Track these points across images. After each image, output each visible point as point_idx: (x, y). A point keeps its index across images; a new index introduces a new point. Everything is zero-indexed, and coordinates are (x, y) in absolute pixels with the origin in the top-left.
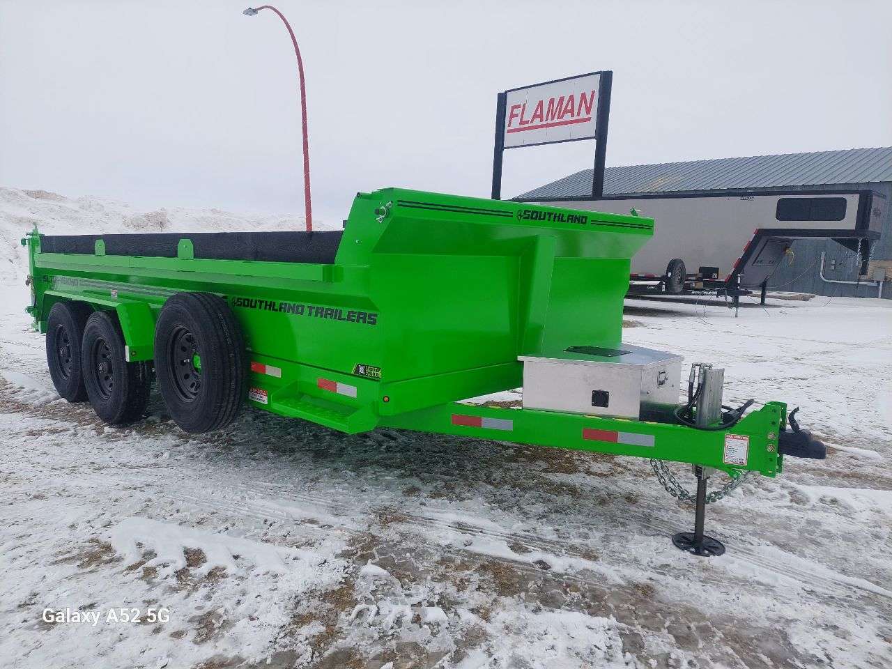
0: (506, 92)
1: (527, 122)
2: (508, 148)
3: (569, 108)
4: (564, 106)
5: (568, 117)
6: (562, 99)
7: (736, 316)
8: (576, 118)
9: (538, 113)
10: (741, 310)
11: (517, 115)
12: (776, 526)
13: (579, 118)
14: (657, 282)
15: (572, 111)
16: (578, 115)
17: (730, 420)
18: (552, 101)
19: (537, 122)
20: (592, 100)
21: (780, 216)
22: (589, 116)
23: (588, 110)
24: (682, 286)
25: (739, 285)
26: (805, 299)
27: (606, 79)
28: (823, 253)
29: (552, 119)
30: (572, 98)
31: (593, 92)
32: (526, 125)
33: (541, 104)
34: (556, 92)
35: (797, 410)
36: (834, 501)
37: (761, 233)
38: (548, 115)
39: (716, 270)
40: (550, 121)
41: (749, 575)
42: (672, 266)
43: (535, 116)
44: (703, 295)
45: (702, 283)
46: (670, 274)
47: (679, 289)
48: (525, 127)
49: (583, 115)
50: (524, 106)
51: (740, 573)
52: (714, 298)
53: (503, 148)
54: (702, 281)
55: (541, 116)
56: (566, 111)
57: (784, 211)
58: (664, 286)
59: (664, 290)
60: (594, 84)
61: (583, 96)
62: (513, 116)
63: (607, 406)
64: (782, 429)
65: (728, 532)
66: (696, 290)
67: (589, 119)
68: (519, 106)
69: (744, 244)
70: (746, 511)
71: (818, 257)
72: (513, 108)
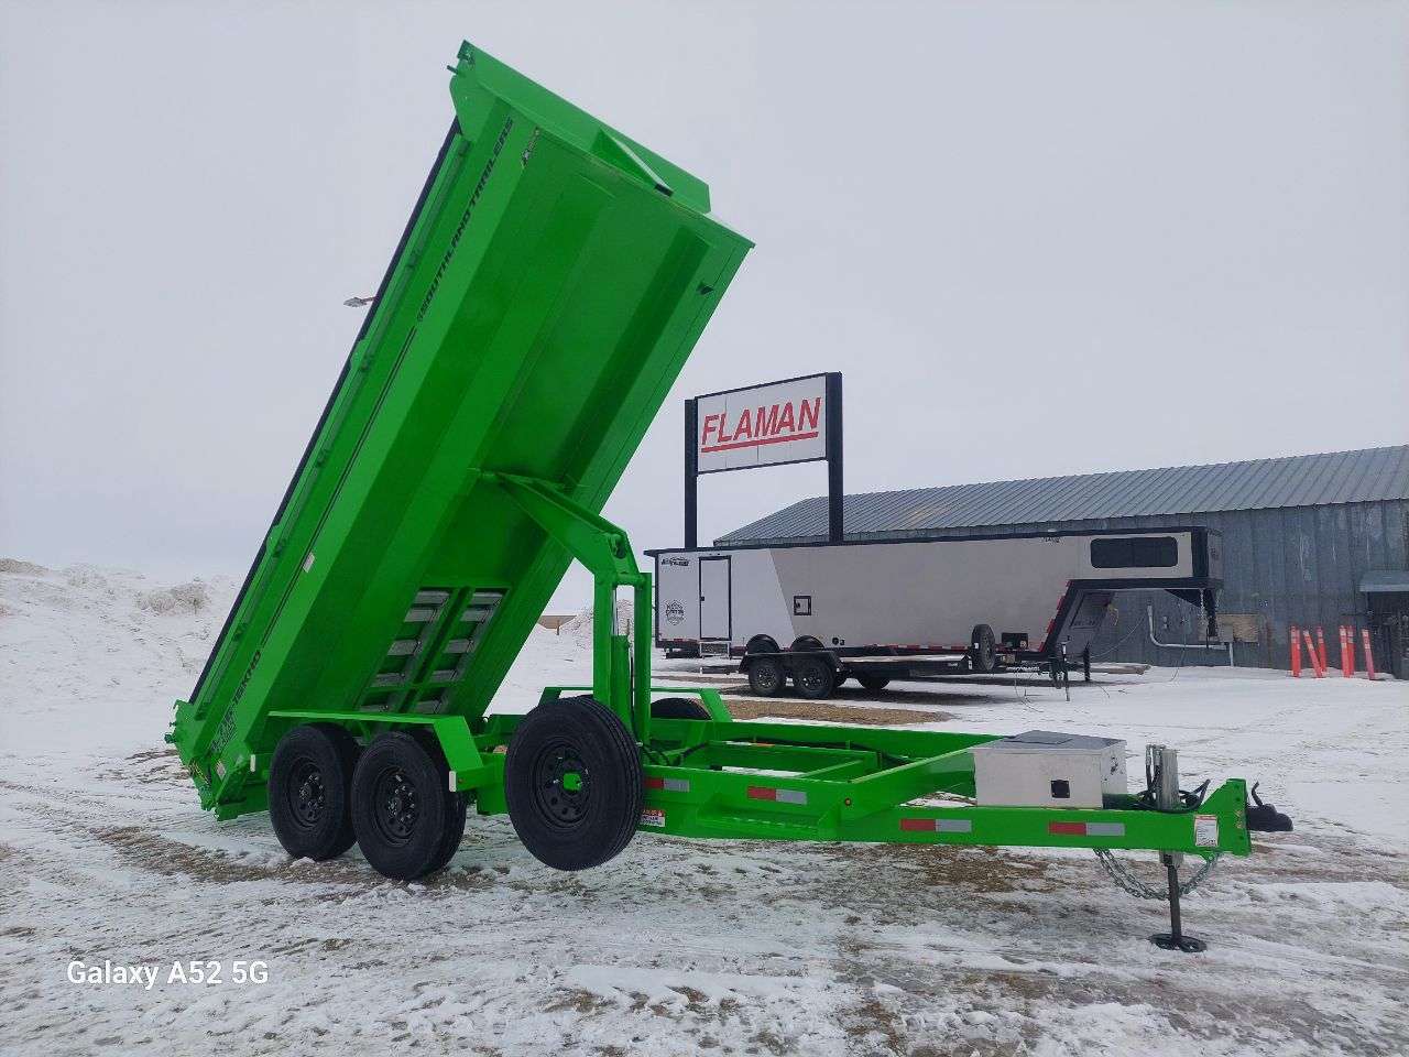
0: (696, 398)
1: (729, 438)
2: (703, 473)
3: (787, 419)
4: (779, 417)
5: (785, 432)
6: (775, 408)
7: (1068, 700)
8: (796, 433)
9: (744, 426)
10: (1072, 690)
11: (713, 429)
12: (1250, 922)
13: (801, 432)
14: (961, 657)
15: (791, 423)
16: (800, 428)
17: (1193, 802)
18: (762, 410)
19: (743, 437)
20: (817, 409)
21: (1097, 561)
22: (815, 430)
23: (814, 424)
24: (993, 660)
25: (1064, 656)
26: (1139, 672)
27: (834, 382)
28: (1150, 608)
29: (765, 434)
30: (789, 407)
31: (818, 400)
32: (729, 442)
33: (746, 414)
34: (767, 399)
35: (1257, 785)
36: (1294, 897)
37: (1076, 586)
38: (758, 429)
39: (1024, 637)
40: (761, 437)
41: (1249, 964)
42: (978, 633)
43: (740, 430)
44: (1021, 671)
45: (1013, 656)
46: (977, 644)
47: (990, 665)
48: (725, 444)
49: (807, 428)
50: (724, 416)
51: (1239, 963)
52: (1036, 676)
53: (697, 473)
54: (1012, 652)
55: (748, 430)
56: (783, 424)
57: (1100, 556)
58: (970, 662)
59: (970, 667)
60: (819, 390)
61: (805, 405)
62: (708, 429)
63: (1068, 797)
64: (1247, 805)
65: (1207, 931)
66: (1010, 665)
67: (816, 434)
68: (716, 417)
69: (1056, 600)
70: (1213, 911)
71: (1144, 611)
72: (708, 419)
